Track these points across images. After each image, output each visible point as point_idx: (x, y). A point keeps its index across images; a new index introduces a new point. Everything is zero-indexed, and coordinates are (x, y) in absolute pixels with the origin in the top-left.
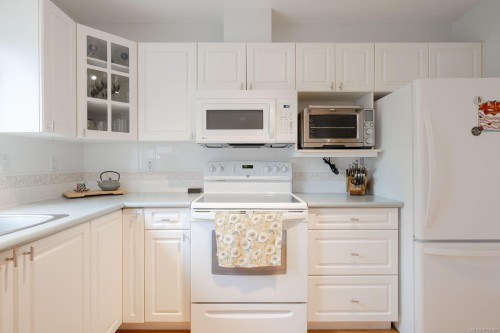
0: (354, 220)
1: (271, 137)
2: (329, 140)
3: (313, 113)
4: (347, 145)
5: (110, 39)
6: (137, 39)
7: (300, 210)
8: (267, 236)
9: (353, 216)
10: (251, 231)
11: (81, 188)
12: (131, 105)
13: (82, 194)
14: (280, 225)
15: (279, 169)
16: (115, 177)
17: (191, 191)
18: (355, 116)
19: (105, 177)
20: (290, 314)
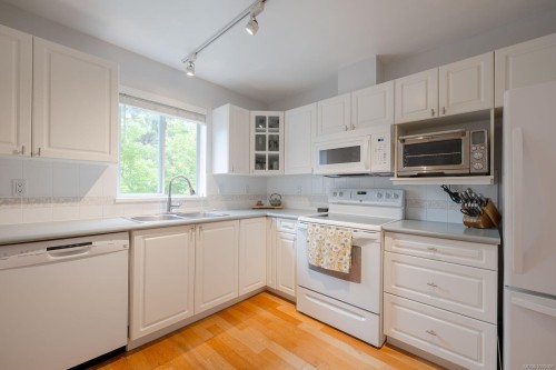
0: (433, 249)
1: (367, 168)
2: (425, 168)
3: (407, 143)
4: (446, 172)
5: (267, 114)
6: (284, 109)
7: (373, 232)
8: (340, 248)
9: (431, 246)
10: (327, 241)
11: (260, 204)
12: (280, 153)
13: (260, 206)
14: (349, 241)
15: (388, 196)
16: (278, 198)
17: (320, 210)
18: (461, 140)
19: (273, 198)
20: (363, 319)
